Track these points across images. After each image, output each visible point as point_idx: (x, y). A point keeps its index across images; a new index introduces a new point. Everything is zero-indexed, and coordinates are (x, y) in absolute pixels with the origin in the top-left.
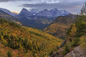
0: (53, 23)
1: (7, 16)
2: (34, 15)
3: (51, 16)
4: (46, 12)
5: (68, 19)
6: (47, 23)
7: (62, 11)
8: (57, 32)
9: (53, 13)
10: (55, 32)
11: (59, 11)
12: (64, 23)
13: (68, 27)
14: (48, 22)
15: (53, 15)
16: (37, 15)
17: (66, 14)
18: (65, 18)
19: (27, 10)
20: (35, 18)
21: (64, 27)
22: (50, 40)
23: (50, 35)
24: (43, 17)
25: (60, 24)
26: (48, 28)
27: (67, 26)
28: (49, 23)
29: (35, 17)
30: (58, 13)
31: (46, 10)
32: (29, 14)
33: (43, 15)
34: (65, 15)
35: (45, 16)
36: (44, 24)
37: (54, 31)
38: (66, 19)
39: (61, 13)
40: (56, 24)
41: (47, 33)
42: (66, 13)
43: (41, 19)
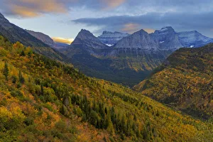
0: (162, 68)
1: (45, 49)
2: (110, 45)
3: (156, 48)
4: (141, 39)
5: (207, 56)
6: (143, 67)
7: (187, 33)
8: (175, 95)
9: (160, 41)
10: (170, 94)
11: (179, 34)
12: (195, 67)
13: (209, 81)
14: (146, 65)
15: (161, 45)
16: (117, 47)
17: (201, 41)
18: (199, 53)
19: (91, 35)
20: (112, 55)
21: (197, 82)
22: (162, 117)
23: (156, 102)
24: (133, 52)
25: (183, 71)
26: (148, 82)
27: (207, 78)
28: (149, 69)
29: (113, 53)
30: (176, 40)
31: (141, 32)
32: (95, 45)
33: (134, 47)
34: (197, 46)
35: (139, 49)
36: (135, 71)
37: (165, 90)
38: (202, 57)
39: (185, 40)
40: (170, 70)
41: (146, 95)
42: (202, 38)
43: (127, 58)
